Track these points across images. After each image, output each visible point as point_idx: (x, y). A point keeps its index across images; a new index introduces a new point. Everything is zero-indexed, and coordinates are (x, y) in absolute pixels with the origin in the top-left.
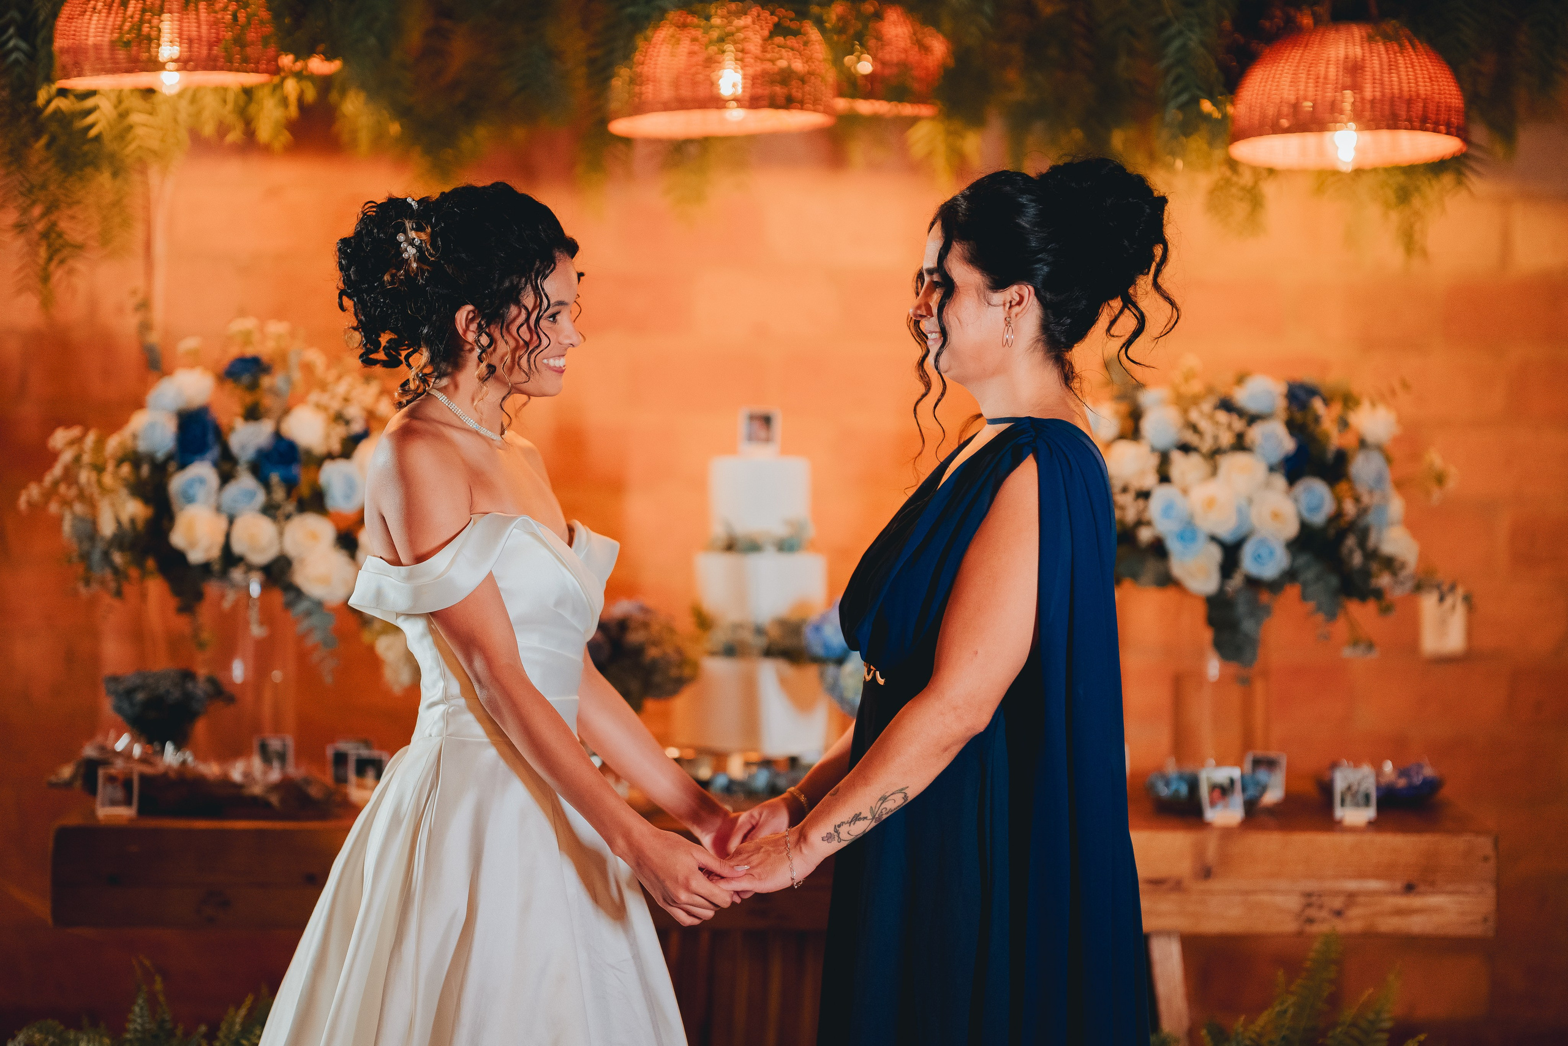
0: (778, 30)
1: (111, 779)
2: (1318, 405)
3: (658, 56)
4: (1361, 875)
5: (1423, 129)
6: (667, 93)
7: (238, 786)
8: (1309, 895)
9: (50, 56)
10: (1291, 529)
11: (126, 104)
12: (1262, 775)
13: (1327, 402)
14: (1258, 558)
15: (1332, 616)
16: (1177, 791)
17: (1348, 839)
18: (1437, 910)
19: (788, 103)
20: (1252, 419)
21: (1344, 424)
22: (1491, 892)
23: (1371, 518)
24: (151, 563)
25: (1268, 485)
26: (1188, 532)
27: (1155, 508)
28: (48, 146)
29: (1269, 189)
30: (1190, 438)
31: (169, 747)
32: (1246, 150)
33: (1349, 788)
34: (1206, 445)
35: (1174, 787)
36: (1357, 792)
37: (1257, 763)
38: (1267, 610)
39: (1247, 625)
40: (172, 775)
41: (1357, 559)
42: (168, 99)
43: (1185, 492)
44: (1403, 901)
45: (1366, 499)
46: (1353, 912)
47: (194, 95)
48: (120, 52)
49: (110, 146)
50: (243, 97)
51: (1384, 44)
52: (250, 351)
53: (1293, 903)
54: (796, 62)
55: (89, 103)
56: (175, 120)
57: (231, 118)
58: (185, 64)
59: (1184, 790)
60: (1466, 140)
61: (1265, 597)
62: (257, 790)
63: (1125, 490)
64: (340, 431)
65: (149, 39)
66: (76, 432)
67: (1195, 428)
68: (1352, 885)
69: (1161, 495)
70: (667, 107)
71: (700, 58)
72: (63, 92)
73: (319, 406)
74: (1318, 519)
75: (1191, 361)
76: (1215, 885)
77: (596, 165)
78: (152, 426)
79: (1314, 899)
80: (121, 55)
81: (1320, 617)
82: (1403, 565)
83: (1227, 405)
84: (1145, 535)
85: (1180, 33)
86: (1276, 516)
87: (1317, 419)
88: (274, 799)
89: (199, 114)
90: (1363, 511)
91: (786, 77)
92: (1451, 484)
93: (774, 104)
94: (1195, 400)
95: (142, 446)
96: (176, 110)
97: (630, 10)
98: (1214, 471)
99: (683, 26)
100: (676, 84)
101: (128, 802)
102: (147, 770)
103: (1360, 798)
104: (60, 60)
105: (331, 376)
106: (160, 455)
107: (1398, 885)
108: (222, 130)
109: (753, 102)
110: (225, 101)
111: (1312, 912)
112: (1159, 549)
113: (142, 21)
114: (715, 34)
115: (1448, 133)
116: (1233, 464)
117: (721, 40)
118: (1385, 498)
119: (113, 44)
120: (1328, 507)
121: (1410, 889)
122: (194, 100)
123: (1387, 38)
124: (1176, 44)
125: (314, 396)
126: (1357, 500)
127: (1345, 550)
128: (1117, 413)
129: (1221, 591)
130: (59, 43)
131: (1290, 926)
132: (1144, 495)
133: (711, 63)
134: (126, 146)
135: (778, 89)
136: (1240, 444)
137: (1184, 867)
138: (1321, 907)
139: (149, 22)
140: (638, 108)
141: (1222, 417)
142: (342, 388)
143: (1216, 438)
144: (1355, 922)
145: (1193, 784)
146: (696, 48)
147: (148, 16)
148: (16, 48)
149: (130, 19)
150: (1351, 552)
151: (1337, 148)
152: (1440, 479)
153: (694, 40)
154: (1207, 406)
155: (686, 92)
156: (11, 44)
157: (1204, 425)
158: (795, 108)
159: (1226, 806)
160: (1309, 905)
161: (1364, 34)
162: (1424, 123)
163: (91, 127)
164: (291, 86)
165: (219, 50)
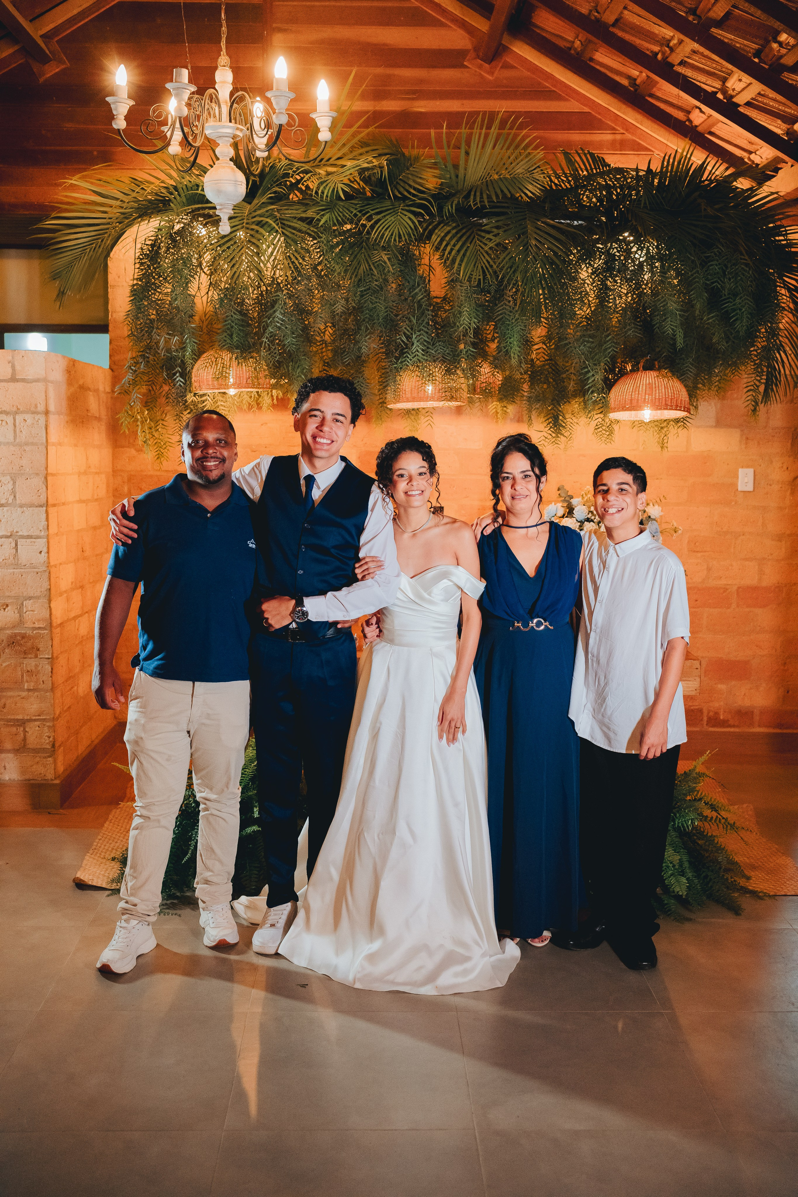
0: (448, 372)
3: (406, 382)
6: (408, 395)
9: (191, 382)
11: (217, 398)
19: (452, 398)
22: (698, 680)
28: (189, 413)
29: (616, 427)
32: (613, 416)
42: (231, 397)
47: (240, 395)
50: (256, 396)
51: (662, 378)
54: (454, 384)
55: (204, 398)
56: (233, 404)
57: (253, 403)
58: (238, 385)
60: (690, 413)
65: (226, 377)
70: (408, 401)
71: (421, 383)
72: (195, 395)
77: (379, 418)
80: (216, 383)
85: (593, 375)
89: (242, 401)
91: (451, 389)
92: (680, 532)
93: (446, 399)
96: (235, 399)
97: (396, 366)
99: (413, 371)
100: (411, 392)
104: (195, 384)
108: (250, 407)
109: (439, 400)
110: (251, 397)
113: (222, 371)
114: (425, 374)
115: (684, 411)
117: (427, 376)
119: (213, 378)
123: (664, 377)
130: (194, 378)
133: (424, 384)
135: (447, 394)
140: (397, 400)
146: (419, 379)
147: (225, 369)
148: (179, 380)
149: (219, 370)
151: (644, 415)
153: (418, 376)
155: (415, 395)
156: (178, 379)
158: (454, 400)
161: (655, 375)
162: (677, 408)
163: (204, 407)
164: (274, 391)
165: (249, 381)
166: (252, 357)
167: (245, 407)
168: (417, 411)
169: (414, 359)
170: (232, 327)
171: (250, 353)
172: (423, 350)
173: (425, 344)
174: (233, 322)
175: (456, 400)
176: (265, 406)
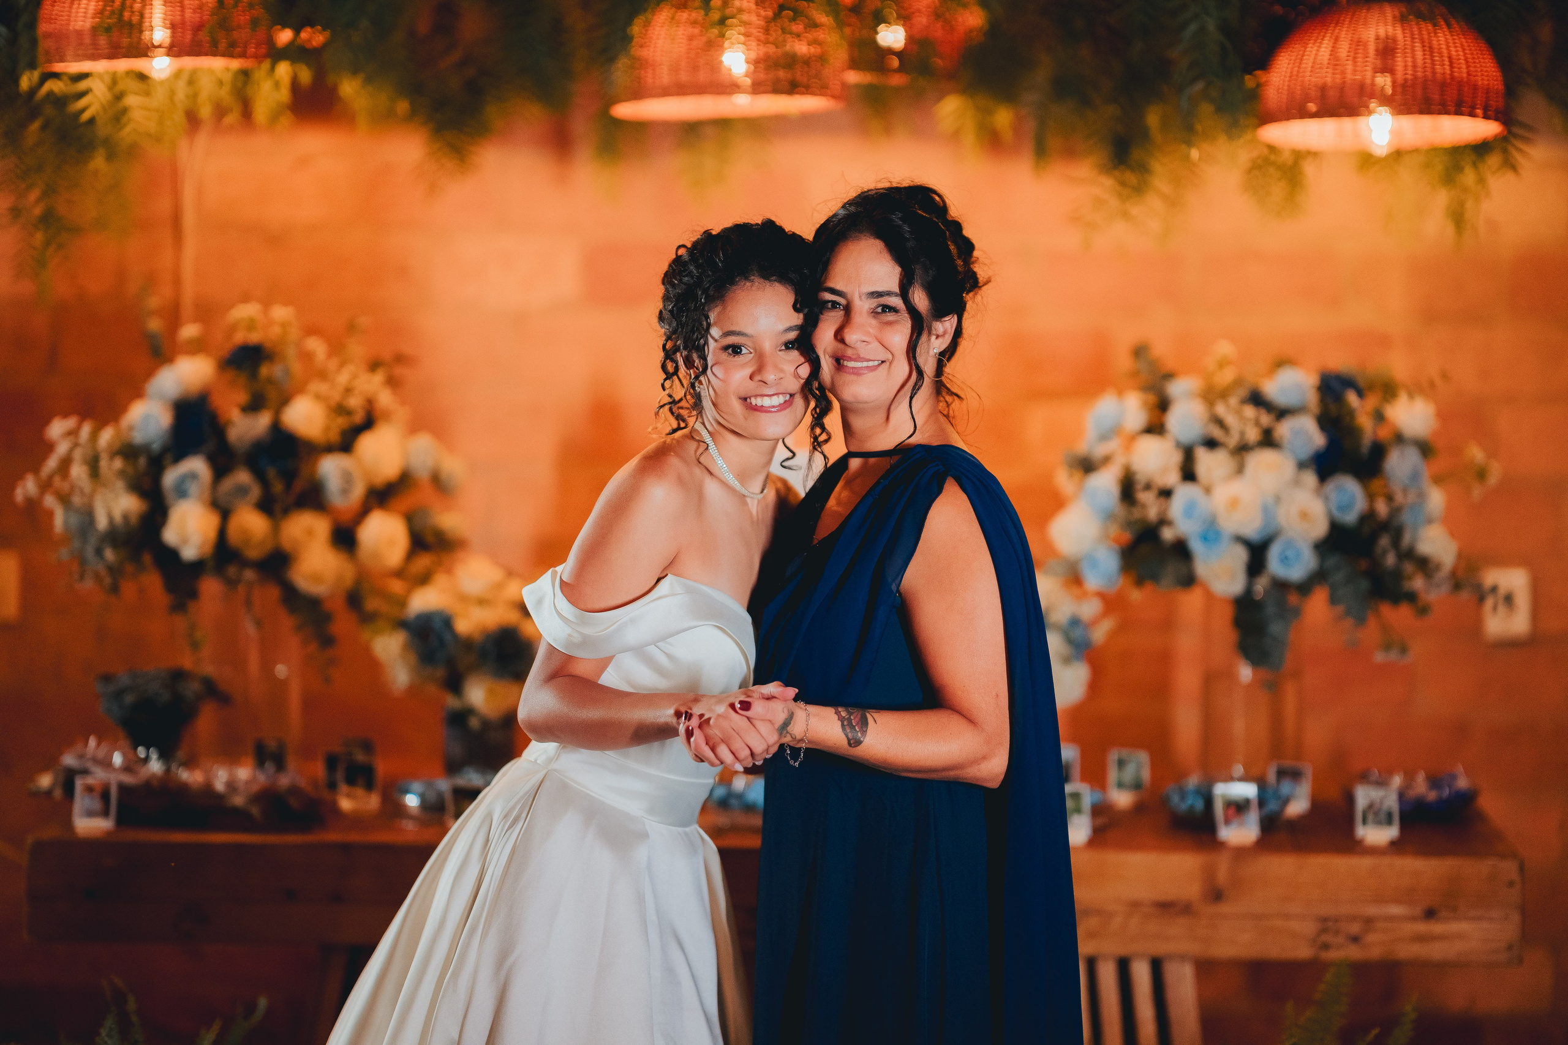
0: (783, 11)
1: (89, 789)
2: (1352, 398)
3: (658, 39)
4: (1380, 899)
5: (1458, 113)
6: (665, 77)
7: (219, 797)
8: (1325, 920)
9: (34, 42)
10: (1320, 529)
11: (121, 86)
12: (1286, 787)
13: (1360, 394)
14: (1284, 560)
15: (1361, 621)
16: (1192, 807)
17: (1364, 863)
18: (1460, 936)
19: (793, 88)
20: (1282, 413)
21: (1379, 417)
22: (1516, 917)
23: (1406, 518)
24: (147, 558)
25: (1296, 483)
26: (1211, 532)
27: (1176, 508)
28: (44, 127)
29: (1309, 169)
30: (1217, 433)
31: (154, 756)
32: (1275, 134)
33: (1371, 806)
34: (1233, 441)
35: (1190, 801)
36: (1380, 810)
37: (1282, 774)
38: (1297, 612)
39: (1275, 628)
40: (155, 784)
41: (1390, 560)
43: (1208, 490)
44: (1422, 927)
45: (1399, 497)
46: (1371, 938)
47: (190, 77)
48: (102, 37)
49: (103, 129)
51: (1418, 24)
52: (254, 338)
53: (1308, 928)
54: (800, 45)
55: (83, 85)
56: (172, 102)
57: (229, 100)
58: (174, 49)
59: (1199, 805)
60: (1506, 123)
61: (1293, 599)
62: (238, 801)
63: (1148, 487)
64: (341, 422)
65: (131, 25)
66: (70, 423)
67: (1220, 423)
68: (1372, 910)
69: (1184, 493)
70: (666, 92)
71: (700, 42)
72: (51, 77)
73: (318, 397)
74: (1350, 518)
75: (1225, 348)
76: (1225, 908)
78: (147, 417)
79: (1330, 924)
80: (103, 41)
81: (1349, 622)
82: (1438, 567)
83: (1257, 399)
84: (1168, 534)
86: (1304, 515)
87: (1351, 413)
88: (255, 811)
89: (194, 96)
90: (1396, 511)
91: (791, 61)
92: (1493, 479)
93: (778, 89)
94: (1224, 394)
95: (138, 437)
96: (172, 93)
98: (1240, 470)
100: (675, 69)
101: (105, 813)
102: (127, 779)
103: (1382, 816)
104: (44, 45)
105: (332, 364)
106: (156, 447)
107: (1418, 910)
108: (220, 112)
109: (757, 88)
110: (221, 83)
111: (1326, 938)
112: (1181, 550)
114: (716, 16)
115: (1486, 117)
116: (1262, 461)
117: (722, 22)
118: (1422, 496)
119: (94, 30)
120: (1360, 504)
121: (1430, 914)
122: (191, 82)
123: (1422, 18)
124: (1193, 27)
125: (316, 386)
126: (1390, 498)
127: (1378, 550)
128: (1145, 403)
129: (1249, 591)
130: (43, 27)
131: (1303, 952)
132: (1166, 493)
133: (714, 46)
134: (121, 129)
135: (782, 74)
136: (1268, 440)
137: (1192, 891)
138: (1337, 933)
139: (132, 8)
140: (638, 93)
141: (1250, 411)
142: (343, 378)
143: (1242, 434)
144: (1375, 947)
145: (1209, 800)
146: (696, 31)
149: (111, 4)
150: (1385, 552)
151: (1371, 130)
152: (1481, 474)
153: (694, 23)
154: (1233, 401)
155: (684, 77)
157: (1230, 420)
158: (799, 93)
159: (1242, 824)
160: (1324, 931)
161: (1397, 13)
162: (1460, 107)
163: (83, 110)
164: (284, 69)
165: (204, 36)
167: (205, 112)
168: (723, 124)
175: (807, 92)
176: (261, 111)
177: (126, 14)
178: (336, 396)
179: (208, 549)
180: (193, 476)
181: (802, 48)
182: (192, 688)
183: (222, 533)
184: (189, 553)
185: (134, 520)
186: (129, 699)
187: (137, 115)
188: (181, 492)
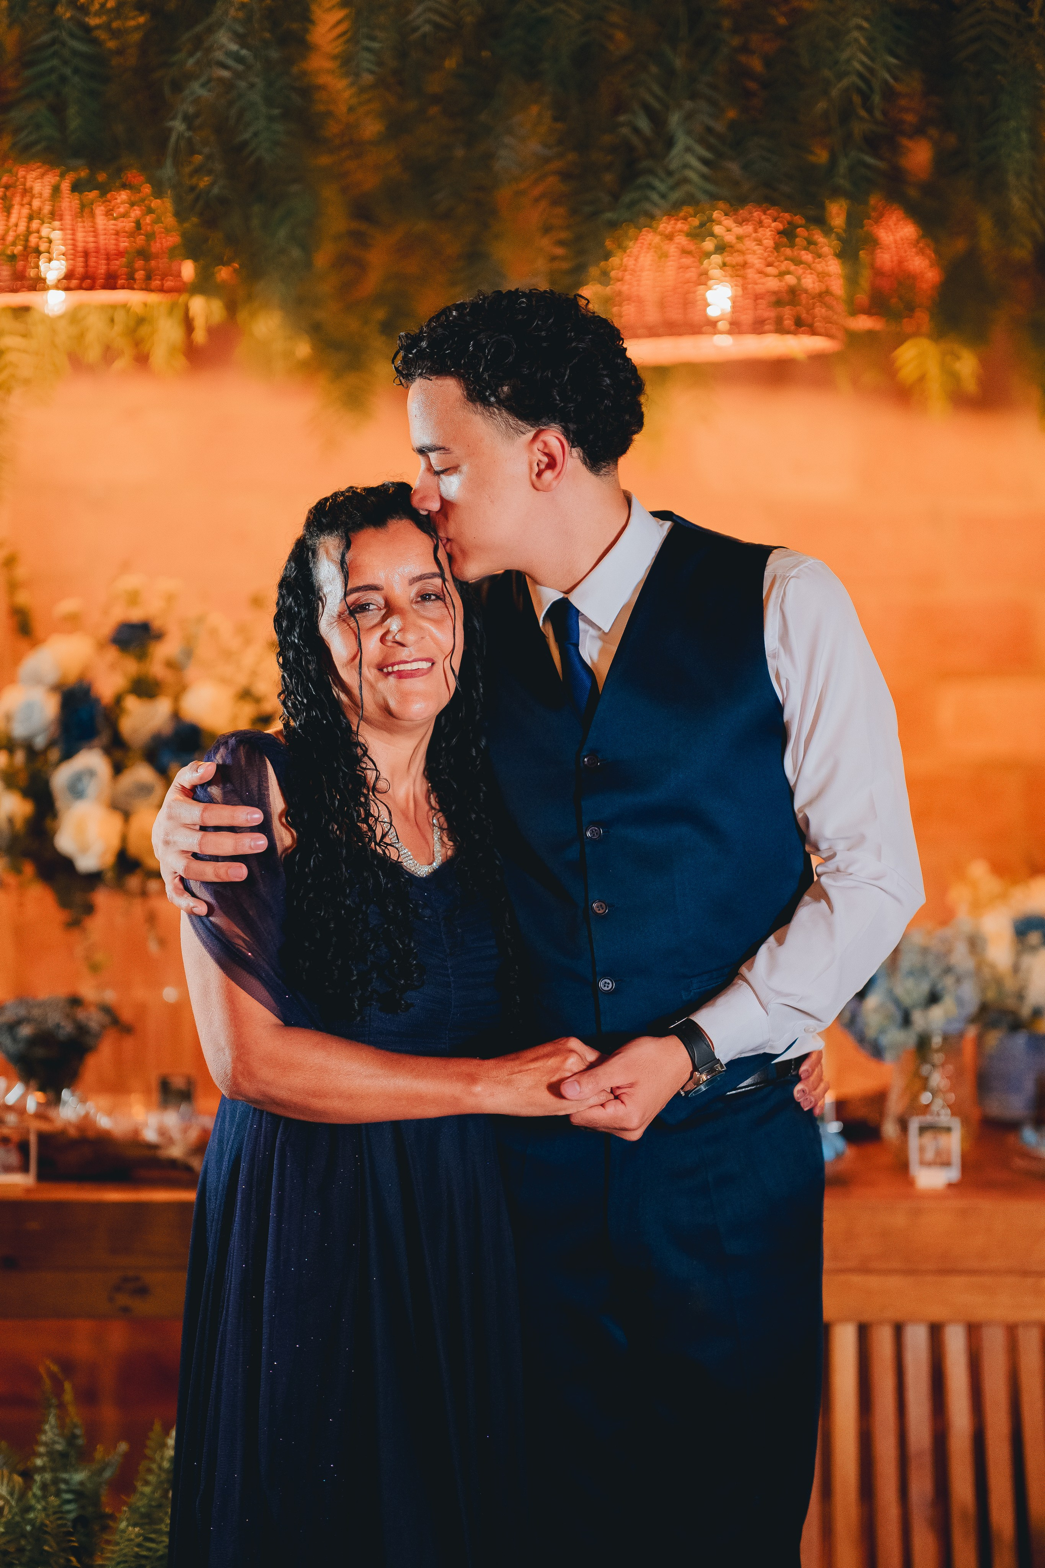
0: (788, 238)
1: (4, 1141)
3: (642, 270)
6: (652, 316)
7: (153, 1148)
19: (799, 326)
24: (29, 869)
31: (67, 1096)
40: (72, 1132)
42: (46, 320)
47: (74, 314)
48: (4, 268)
50: (134, 318)
52: (136, 615)
54: (805, 278)
56: (53, 342)
57: (121, 342)
58: (75, 282)
62: (176, 1152)
65: (38, 252)
71: (692, 274)
73: (224, 681)
78: (29, 707)
80: (5, 271)
89: (81, 336)
91: (793, 295)
93: (780, 329)
95: (18, 730)
96: (56, 333)
97: (609, 215)
99: (666, 234)
100: (662, 305)
101: (24, 1168)
102: (44, 1126)
106: (40, 742)
108: (109, 354)
109: (758, 327)
110: (113, 322)
113: (29, 232)
122: (75, 319)
125: (219, 669)
133: (703, 279)
135: (785, 311)
139: (38, 231)
142: (248, 659)
146: (687, 262)
147: (35, 224)
149: (15, 228)
153: (685, 252)
155: (675, 314)
158: (803, 333)
164: (198, 305)
166: (124, 186)
167: (93, 354)
169: (675, 195)
170: (63, 79)
171: (120, 170)
172: (705, 162)
173: (712, 140)
174: (65, 62)
175: (813, 332)
176: (159, 354)
177: (33, 240)
178: (242, 680)
179: (109, 859)
180: (91, 773)
181: (809, 282)
182: (93, 1019)
183: (124, 839)
184: (86, 863)
185: (19, 824)
186: (25, 1031)
187: (11, 357)
188: (76, 791)
